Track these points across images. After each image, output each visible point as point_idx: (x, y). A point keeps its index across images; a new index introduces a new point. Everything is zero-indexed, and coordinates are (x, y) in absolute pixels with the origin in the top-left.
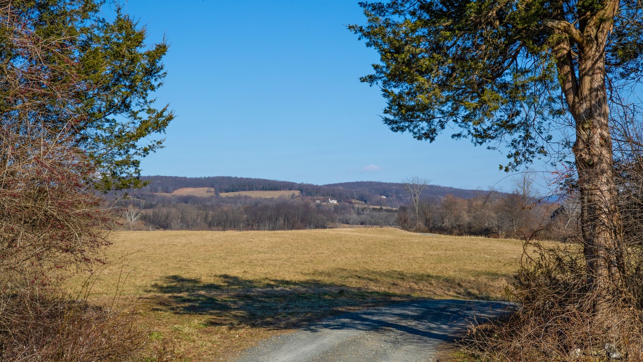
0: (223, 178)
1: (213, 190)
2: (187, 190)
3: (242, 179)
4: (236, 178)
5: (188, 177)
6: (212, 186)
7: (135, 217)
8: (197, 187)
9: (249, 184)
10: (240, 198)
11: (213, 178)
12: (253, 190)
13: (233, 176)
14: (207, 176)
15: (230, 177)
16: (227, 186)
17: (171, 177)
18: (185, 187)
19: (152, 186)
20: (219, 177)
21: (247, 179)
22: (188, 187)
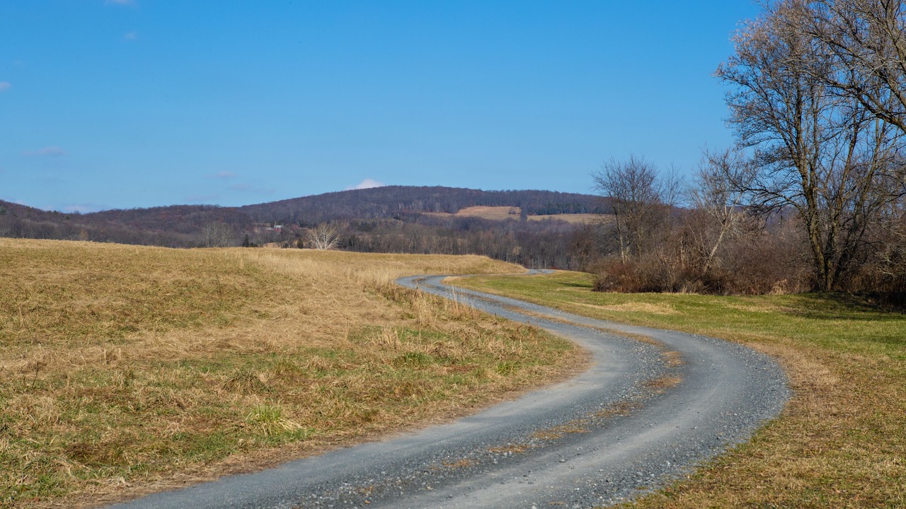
0: (536, 193)
1: (518, 210)
2: (479, 210)
3: (565, 195)
4: (557, 193)
5: (484, 190)
6: (518, 205)
7: (330, 242)
8: (495, 206)
9: (576, 204)
10: (551, 223)
11: (521, 191)
12: (580, 212)
13: (552, 190)
14: (511, 190)
15: (547, 191)
16: (541, 206)
17: (458, 189)
18: (477, 205)
19: (426, 202)
20: (531, 191)
21: (573, 195)
22: (481, 205)
